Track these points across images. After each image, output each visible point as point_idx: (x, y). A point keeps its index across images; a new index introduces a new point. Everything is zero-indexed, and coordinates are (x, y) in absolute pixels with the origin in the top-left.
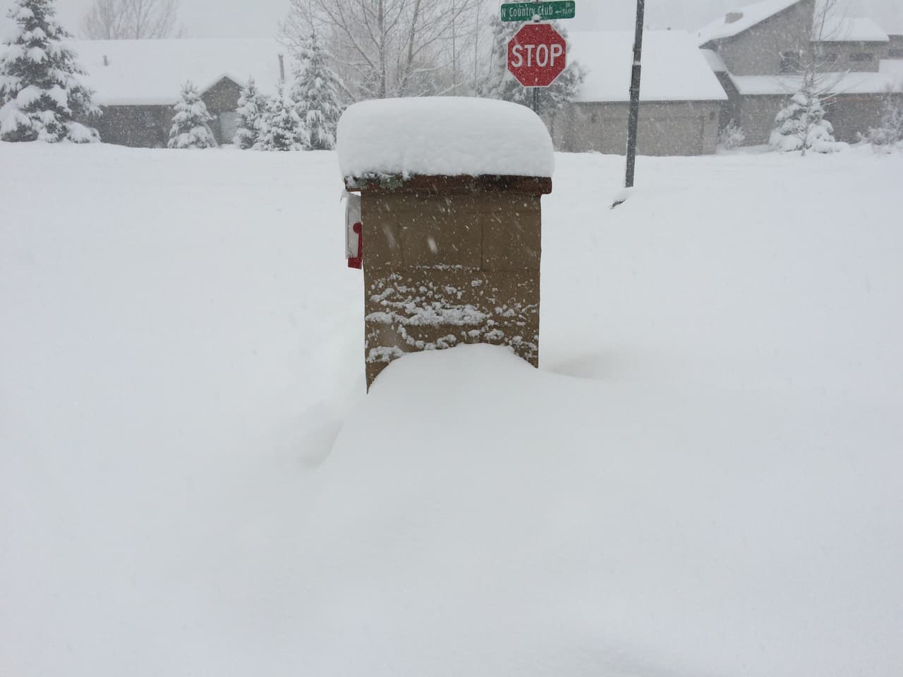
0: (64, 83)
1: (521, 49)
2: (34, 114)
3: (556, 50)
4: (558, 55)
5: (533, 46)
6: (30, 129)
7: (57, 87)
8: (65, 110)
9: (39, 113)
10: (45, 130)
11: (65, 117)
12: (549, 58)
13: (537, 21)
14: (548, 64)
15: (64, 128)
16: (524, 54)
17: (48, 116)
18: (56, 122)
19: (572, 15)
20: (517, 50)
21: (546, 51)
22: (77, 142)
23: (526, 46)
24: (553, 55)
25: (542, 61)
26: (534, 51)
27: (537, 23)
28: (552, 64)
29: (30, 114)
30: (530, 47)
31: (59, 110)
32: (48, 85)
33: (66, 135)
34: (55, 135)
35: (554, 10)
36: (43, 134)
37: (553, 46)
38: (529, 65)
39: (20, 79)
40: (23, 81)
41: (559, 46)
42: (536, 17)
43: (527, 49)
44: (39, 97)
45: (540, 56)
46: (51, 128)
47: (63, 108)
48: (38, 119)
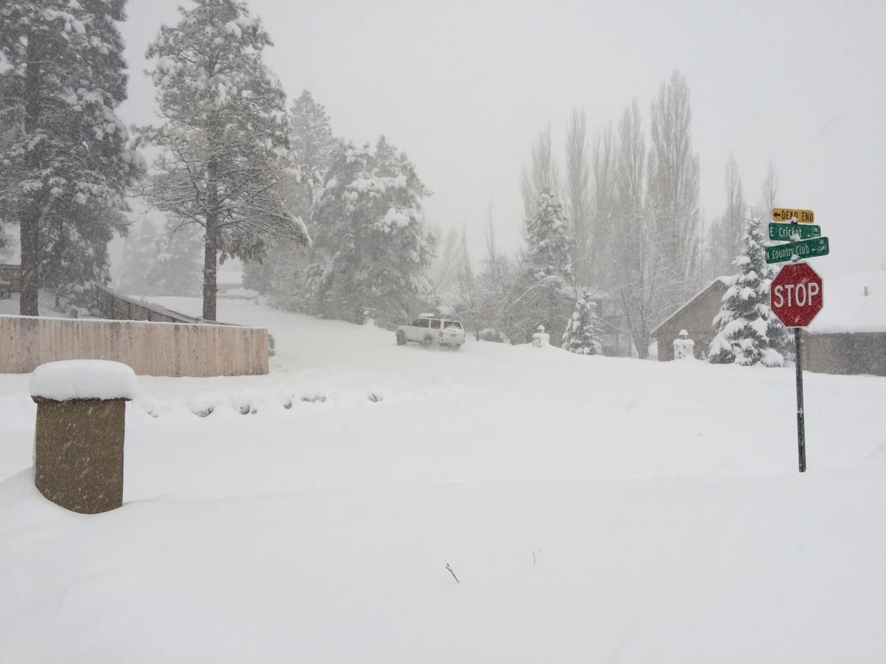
0: (766, 316)
1: (782, 289)
2: (736, 342)
3: (813, 289)
4: (816, 293)
5: (792, 286)
6: (730, 353)
7: (760, 319)
8: (763, 338)
9: (741, 341)
10: (742, 355)
11: (762, 344)
12: (807, 298)
13: (795, 261)
14: (807, 303)
15: (760, 354)
16: (784, 293)
17: (747, 343)
18: (753, 348)
19: (826, 252)
20: (779, 290)
21: (804, 289)
22: (768, 366)
23: (786, 286)
24: (811, 294)
25: (801, 300)
26: (793, 291)
27: (796, 263)
28: (810, 304)
29: (733, 342)
30: (789, 287)
31: (759, 338)
32: (753, 317)
33: (759, 360)
34: (750, 359)
35: (810, 249)
36: (740, 358)
37: (810, 285)
38: (790, 305)
39: (733, 313)
40: (735, 314)
41: (816, 285)
42: (795, 257)
43: (787, 289)
44: (742, 328)
45: (799, 294)
46: (748, 353)
47: (761, 336)
48: (738, 345)
